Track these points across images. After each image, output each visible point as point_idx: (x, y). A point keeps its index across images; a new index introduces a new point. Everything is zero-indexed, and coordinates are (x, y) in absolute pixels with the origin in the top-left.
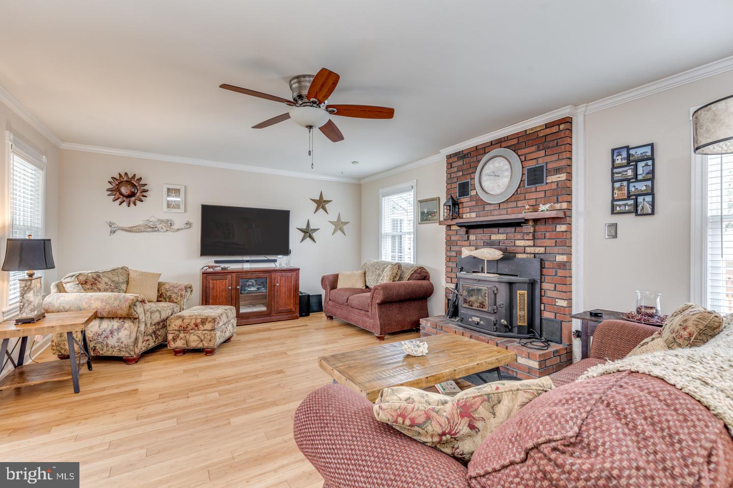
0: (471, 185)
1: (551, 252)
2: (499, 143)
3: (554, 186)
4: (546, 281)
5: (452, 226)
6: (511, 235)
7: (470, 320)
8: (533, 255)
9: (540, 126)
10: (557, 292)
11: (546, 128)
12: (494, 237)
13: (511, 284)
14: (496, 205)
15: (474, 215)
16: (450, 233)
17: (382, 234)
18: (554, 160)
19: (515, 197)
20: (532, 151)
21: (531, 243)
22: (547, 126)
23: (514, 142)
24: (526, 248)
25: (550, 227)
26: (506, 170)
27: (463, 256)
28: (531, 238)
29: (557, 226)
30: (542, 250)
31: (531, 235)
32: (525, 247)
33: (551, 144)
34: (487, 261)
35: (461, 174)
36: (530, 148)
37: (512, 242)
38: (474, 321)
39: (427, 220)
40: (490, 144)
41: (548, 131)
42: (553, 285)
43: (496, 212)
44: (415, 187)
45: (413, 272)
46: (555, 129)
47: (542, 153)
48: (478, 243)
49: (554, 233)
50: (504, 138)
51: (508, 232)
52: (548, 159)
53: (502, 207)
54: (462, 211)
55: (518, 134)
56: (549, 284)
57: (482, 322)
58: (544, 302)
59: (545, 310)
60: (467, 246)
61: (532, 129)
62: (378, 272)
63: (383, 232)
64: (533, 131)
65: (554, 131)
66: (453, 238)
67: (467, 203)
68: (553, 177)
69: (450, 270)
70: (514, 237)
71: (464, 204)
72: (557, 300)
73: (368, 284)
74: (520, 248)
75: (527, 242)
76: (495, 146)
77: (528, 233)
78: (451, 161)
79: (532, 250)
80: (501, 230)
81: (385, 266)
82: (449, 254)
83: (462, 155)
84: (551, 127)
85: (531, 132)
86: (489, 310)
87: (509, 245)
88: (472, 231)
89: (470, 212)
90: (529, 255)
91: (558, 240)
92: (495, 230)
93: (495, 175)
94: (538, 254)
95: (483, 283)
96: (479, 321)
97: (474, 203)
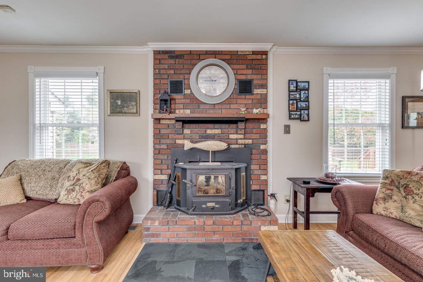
0: (184, 84)
1: (257, 143)
2: (215, 54)
3: (259, 97)
4: (254, 163)
5: (161, 120)
6: (226, 130)
7: (204, 206)
8: (243, 146)
9: (249, 51)
10: (261, 170)
11: (253, 54)
12: (209, 132)
13: (236, 169)
14: (212, 105)
15: (188, 112)
16: (159, 126)
17: (34, 125)
18: (258, 78)
19: (228, 102)
20: (242, 68)
21: (242, 136)
23: (228, 57)
24: (238, 140)
25: (255, 125)
26: (222, 78)
27: (186, 148)
28: (244, 133)
29: (261, 125)
30: (250, 141)
31: (243, 130)
32: (237, 139)
33: (256, 67)
34: (211, 151)
35: (172, 72)
36: (241, 66)
37: (226, 136)
38: (208, 207)
39: (121, 112)
40: (205, 53)
41: (254, 57)
42: (258, 166)
43: (211, 111)
44: (101, 75)
45: (119, 169)
46: (259, 57)
47: (250, 71)
48: (193, 136)
49: (259, 129)
50: (219, 51)
51: (223, 127)
52: (254, 77)
53: (216, 107)
54: (175, 107)
55: (231, 51)
56: (255, 166)
57: (217, 206)
58: (252, 179)
59: (252, 184)
60: (182, 139)
61: (242, 52)
63: (37, 122)
64: (243, 53)
65: (259, 58)
66: (163, 131)
67: (180, 100)
68: (258, 90)
69: (159, 162)
70: (228, 132)
71: (176, 100)
72: (261, 176)
74: (232, 140)
75: (239, 135)
76: (209, 56)
77: (241, 129)
78: (159, 57)
79: (243, 141)
80: (217, 126)
82: (157, 146)
83: (173, 55)
84: (256, 54)
85: (241, 53)
86: (227, 193)
87: (224, 138)
88: (186, 125)
89: (184, 109)
90: (240, 146)
91: (261, 135)
92: (211, 125)
93: (212, 80)
94: (247, 144)
95: (217, 171)
96: (214, 205)
97: (188, 101)
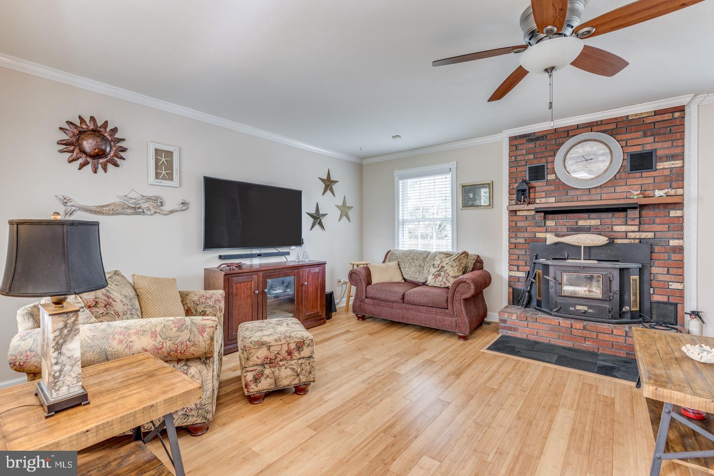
0: (547, 169)
1: (662, 237)
2: (590, 126)
3: (667, 173)
4: (656, 265)
5: (517, 212)
6: (608, 221)
7: (572, 309)
8: (638, 241)
9: (647, 113)
10: (671, 276)
11: (655, 115)
12: (581, 223)
13: (621, 270)
14: (586, 190)
15: (552, 200)
16: (515, 218)
17: (398, 221)
18: (666, 146)
19: (613, 182)
20: (636, 136)
21: (636, 228)
22: (656, 113)
23: (613, 126)
24: (628, 234)
25: (661, 212)
26: (602, 155)
27: (548, 243)
28: (638, 223)
29: (671, 212)
30: (650, 235)
31: (638, 220)
32: (626, 232)
33: (662, 131)
34: (584, 247)
35: (532, 156)
36: (634, 134)
37: (608, 228)
38: (578, 310)
39: (473, 206)
40: (576, 127)
41: (658, 118)
42: (666, 269)
43: (585, 198)
44: (454, 170)
45: (474, 261)
46: (667, 117)
47: (651, 139)
48: (559, 229)
49: (667, 218)
50: (597, 122)
51: (603, 217)
52: (656, 146)
53: (593, 192)
54: (535, 195)
55: (616, 118)
56: (659, 269)
57: (590, 311)
58: (653, 286)
59: (654, 293)
60: (543, 232)
61: (636, 115)
62: (417, 263)
63: (400, 218)
64: (638, 117)
65: (666, 119)
66: (520, 224)
67: (542, 188)
68: (665, 163)
69: (515, 257)
70: (612, 222)
71: (536, 188)
72: (670, 283)
73: (406, 277)
74: (619, 233)
75: (630, 227)
76: (582, 130)
77: (633, 219)
78: (516, 142)
79: (637, 235)
80: (593, 215)
81: (425, 256)
82: (513, 240)
83: (533, 137)
84: (662, 114)
85: (634, 118)
86: (604, 297)
87: (604, 230)
88: (550, 216)
89: (546, 197)
90: (632, 241)
91: (670, 225)
92: (586, 215)
93: (587, 159)
94: (645, 239)
95: (591, 269)
96: (587, 309)
97: (552, 188)
